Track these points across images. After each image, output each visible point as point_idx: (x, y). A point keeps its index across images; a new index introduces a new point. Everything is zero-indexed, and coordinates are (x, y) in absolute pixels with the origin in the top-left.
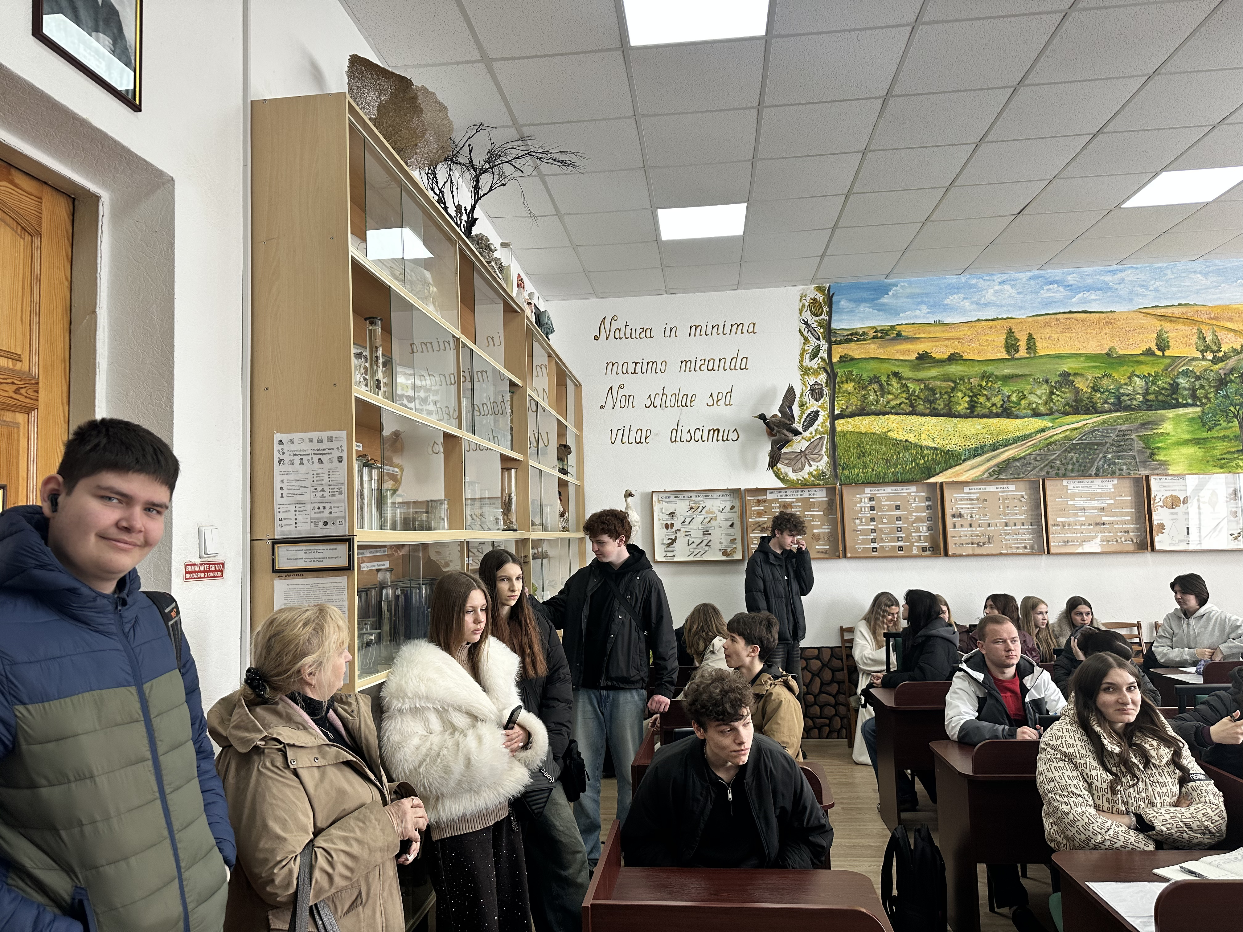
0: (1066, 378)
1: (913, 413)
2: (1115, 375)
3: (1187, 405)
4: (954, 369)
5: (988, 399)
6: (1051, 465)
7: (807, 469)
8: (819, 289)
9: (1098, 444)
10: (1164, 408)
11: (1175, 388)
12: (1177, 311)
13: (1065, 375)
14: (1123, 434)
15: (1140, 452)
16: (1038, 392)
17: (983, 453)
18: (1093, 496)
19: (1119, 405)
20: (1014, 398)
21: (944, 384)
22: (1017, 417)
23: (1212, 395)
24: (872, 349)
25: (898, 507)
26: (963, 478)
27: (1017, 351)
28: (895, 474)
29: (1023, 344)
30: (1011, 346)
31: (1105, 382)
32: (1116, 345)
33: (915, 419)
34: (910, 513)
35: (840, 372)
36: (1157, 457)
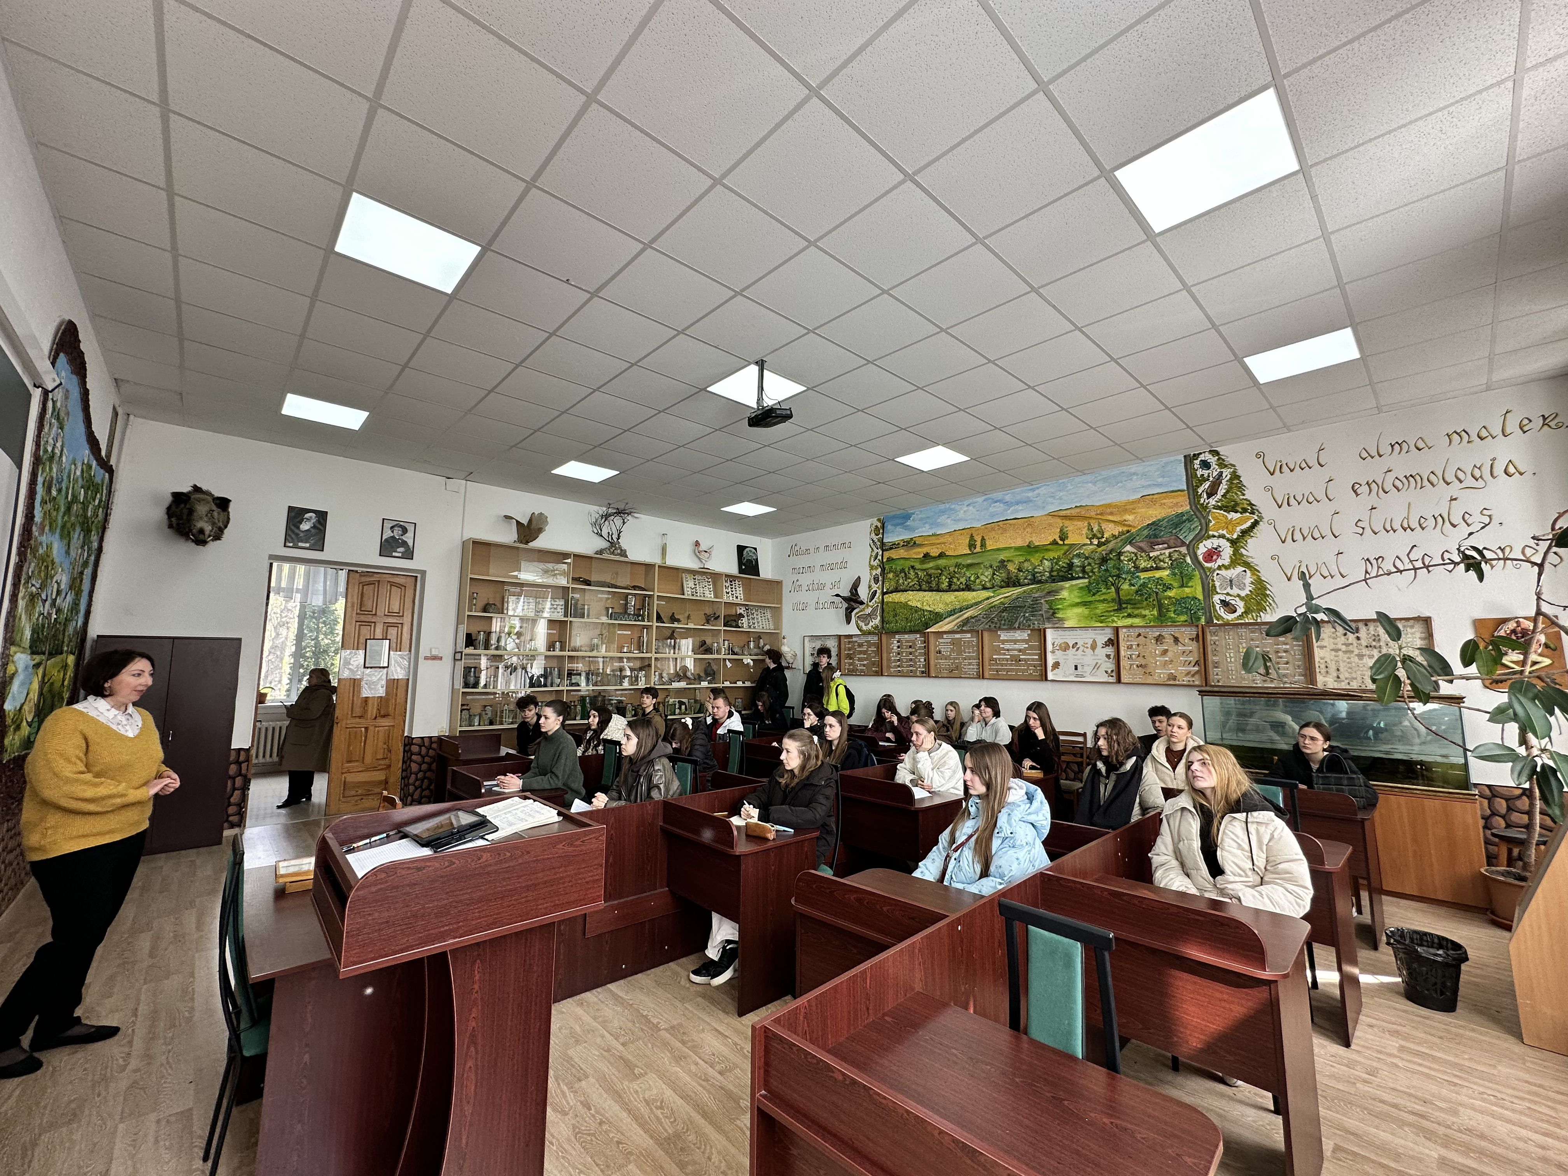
0: (1003, 564)
1: (920, 590)
2: (1033, 560)
3: (1079, 578)
4: (942, 562)
5: (958, 580)
6: (992, 621)
7: (871, 624)
8: (879, 520)
9: (1020, 607)
10: (1063, 581)
11: (1071, 566)
12: (1074, 512)
13: (1002, 561)
14: (1035, 600)
15: (1047, 612)
16: (986, 574)
17: (955, 613)
18: (1015, 642)
19: (1034, 581)
20: (972, 579)
21: (936, 572)
22: (974, 590)
23: (1096, 570)
24: (901, 553)
25: (910, 647)
26: (943, 629)
27: (975, 548)
28: (910, 627)
29: (978, 544)
30: (972, 546)
31: (1026, 564)
32: (1033, 539)
33: (921, 593)
34: (916, 651)
35: (887, 567)
36: (1057, 615)
